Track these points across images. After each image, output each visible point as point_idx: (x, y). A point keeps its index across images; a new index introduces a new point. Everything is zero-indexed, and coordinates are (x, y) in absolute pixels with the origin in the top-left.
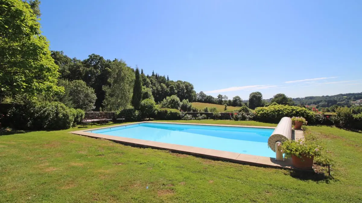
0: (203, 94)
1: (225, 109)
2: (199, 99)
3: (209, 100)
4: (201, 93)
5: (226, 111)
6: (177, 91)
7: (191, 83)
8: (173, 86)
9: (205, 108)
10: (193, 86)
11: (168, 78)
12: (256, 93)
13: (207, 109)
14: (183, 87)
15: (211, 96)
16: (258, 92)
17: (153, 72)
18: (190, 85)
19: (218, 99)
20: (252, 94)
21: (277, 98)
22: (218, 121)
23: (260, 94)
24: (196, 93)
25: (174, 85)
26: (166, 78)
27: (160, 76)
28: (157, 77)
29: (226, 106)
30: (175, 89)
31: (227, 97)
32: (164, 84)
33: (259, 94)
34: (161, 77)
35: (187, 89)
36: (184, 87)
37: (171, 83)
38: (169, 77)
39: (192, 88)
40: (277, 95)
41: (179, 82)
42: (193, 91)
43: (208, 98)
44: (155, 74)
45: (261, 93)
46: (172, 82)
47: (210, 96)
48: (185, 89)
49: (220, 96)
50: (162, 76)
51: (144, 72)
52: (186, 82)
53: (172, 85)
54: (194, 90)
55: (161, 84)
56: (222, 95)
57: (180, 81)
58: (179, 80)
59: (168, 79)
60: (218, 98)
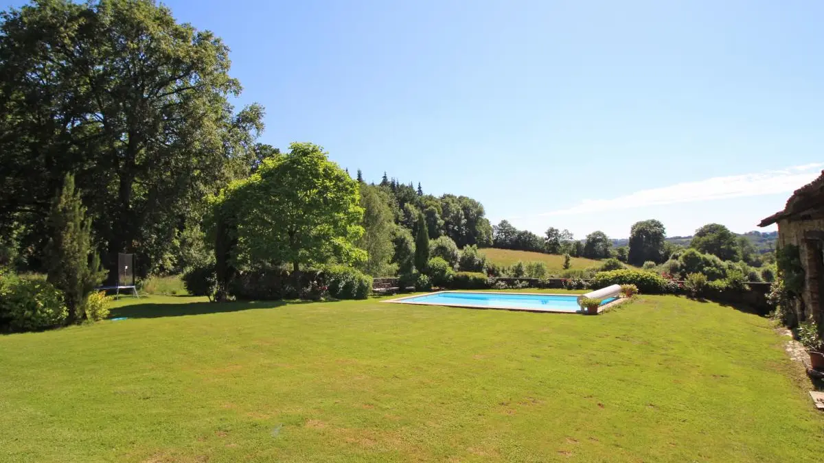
0: (509, 226)
1: (566, 267)
2: (497, 239)
3: (523, 242)
4: (504, 224)
5: (568, 271)
6: (443, 222)
7: (477, 201)
8: (433, 210)
9: (517, 265)
10: (481, 208)
11: (420, 188)
12: (647, 223)
13: (520, 266)
14: (458, 212)
15: (529, 231)
16: (653, 221)
17: (385, 177)
18: (475, 205)
19: (546, 239)
20: (637, 225)
21: (705, 235)
22: (545, 290)
23: (659, 225)
24: (491, 226)
25: (435, 206)
26: (416, 189)
27: (400, 184)
28: (394, 188)
29: (568, 260)
30: (437, 215)
31: (572, 235)
32: (413, 206)
33: (655, 226)
34: (403, 186)
35: (467, 216)
36: (462, 212)
37: (429, 202)
38: (421, 186)
39: (480, 213)
40: (706, 227)
41: (447, 199)
42: (482, 220)
43: (521, 238)
44: (389, 180)
45: (662, 223)
46: (431, 198)
47: (526, 232)
48: (463, 217)
49: (551, 232)
50: (407, 184)
51: (363, 177)
52: (464, 198)
53: (432, 207)
54: (486, 216)
55: (406, 204)
56: (557, 230)
57: (449, 196)
58: (447, 193)
59: (420, 191)
60: (547, 236)
